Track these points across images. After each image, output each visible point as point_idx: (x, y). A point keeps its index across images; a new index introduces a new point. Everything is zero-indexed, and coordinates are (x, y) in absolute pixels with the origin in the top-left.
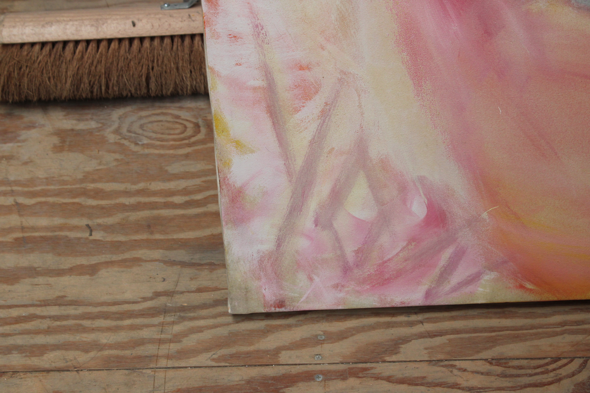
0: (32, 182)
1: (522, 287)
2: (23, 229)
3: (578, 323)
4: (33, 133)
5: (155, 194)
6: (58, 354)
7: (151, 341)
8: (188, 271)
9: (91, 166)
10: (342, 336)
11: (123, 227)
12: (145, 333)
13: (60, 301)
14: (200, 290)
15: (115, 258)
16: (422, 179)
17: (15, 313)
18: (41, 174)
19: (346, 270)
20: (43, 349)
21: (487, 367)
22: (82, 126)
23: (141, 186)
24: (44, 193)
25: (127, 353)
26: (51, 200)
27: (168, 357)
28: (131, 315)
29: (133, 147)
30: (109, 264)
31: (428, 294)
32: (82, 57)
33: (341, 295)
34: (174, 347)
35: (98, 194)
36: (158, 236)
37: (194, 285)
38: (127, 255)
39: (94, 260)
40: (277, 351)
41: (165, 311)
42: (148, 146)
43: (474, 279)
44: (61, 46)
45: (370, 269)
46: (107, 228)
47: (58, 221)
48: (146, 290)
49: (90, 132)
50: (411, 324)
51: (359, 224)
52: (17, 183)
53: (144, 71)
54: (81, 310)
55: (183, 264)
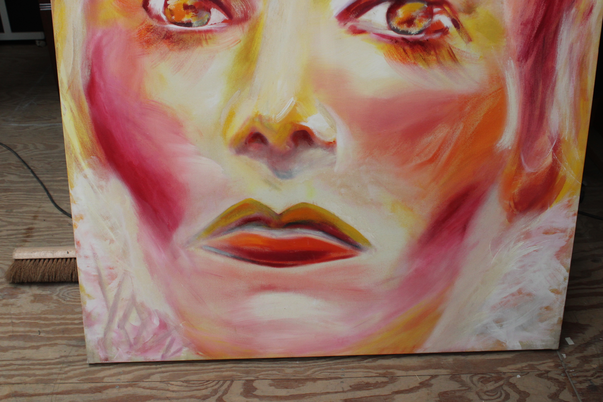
0: (20, 314)
1: (198, 354)
2: (13, 332)
3: (219, 368)
4: (24, 295)
5: (68, 319)
6: (19, 378)
7: (56, 374)
8: (75, 348)
9: (45, 308)
10: (129, 372)
11: (53, 332)
12: (54, 371)
13: (23, 359)
14: (78, 356)
15: (47, 343)
16: (156, 311)
17: (4, 363)
18: (24, 311)
19: (131, 346)
20: (13, 376)
21: (182, 383)
22: (44, 293)
23: (63, 316)
24: (24, 318)
25: (46, 378)
26: (26, 321)
27: (61, 379)
28: (49, 364)
29: (63, 302)
30: (46, 345)
31: (163, 356)
32: (46, 265)
33: (129, 356)
34: (64, 376)
35: (46, 319)
36: (66, 335)
37: (76, 354)
38: (53, 342)
39: (39, 344)
40: (103, 378)
41: (63, 363)
42: (69, 301)
43: (179, 350)
44: (38, 261)
45: (140, 346)
46: (47, 332)
47: (28, 329)
48: (57, 355)
49: (47, 295)
50: (156, 368)
51: (135, 328)
52: (13, 314)
53: (71, 271)
54: (31, 362)
55: (74, 346)
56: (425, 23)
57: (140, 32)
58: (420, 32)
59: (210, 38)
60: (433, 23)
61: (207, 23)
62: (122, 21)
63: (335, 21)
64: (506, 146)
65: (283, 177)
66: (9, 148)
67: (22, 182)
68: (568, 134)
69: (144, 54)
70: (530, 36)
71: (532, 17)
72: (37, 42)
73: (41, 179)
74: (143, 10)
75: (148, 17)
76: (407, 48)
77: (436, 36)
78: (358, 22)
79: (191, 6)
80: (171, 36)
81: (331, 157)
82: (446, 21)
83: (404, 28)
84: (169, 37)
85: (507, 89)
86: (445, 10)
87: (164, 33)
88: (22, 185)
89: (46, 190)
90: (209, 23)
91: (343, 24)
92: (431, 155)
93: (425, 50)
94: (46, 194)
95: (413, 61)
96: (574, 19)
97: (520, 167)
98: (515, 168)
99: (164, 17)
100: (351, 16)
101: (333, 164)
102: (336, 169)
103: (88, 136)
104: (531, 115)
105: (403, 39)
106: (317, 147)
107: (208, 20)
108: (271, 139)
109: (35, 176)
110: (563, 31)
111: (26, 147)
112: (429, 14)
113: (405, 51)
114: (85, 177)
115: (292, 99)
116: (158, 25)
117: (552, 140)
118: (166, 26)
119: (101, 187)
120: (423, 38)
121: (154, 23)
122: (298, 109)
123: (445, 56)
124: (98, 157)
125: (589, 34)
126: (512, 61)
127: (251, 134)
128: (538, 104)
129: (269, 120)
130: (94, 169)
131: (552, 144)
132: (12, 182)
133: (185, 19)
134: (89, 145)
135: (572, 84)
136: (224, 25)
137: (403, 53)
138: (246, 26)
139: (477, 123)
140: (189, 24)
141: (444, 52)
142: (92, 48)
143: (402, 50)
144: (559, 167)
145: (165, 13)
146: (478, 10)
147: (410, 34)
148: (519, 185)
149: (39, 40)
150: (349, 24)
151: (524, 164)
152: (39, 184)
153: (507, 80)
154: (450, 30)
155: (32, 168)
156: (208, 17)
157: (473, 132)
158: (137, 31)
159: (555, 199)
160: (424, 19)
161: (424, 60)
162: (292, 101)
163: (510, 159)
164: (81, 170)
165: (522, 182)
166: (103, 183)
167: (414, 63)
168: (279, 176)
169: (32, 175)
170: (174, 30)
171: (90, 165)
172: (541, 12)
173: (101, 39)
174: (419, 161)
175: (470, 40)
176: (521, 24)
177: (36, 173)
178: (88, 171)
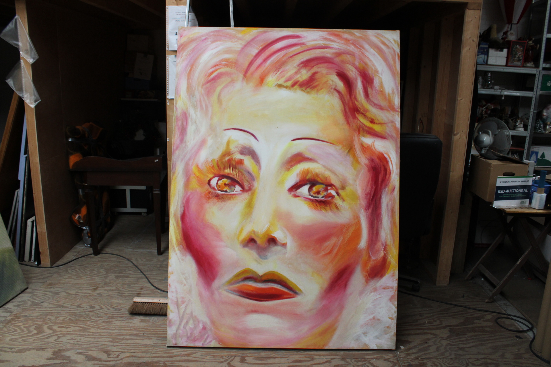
0: (134, 326)
1: (220, 344)
2: (131, 333)
3: (229, 352)
4: (136, 319)
5: (157, 330)
6: (134, 350)
7: (151, 350)
8: (160, 341)
9: (147, 325)
10: (186, 351)
11: (150, 334)
12: (150, 349)
13: (135, 343)
14: (162, 343)
15: (147, 338)
17: (127, 344)
18: (136, 325)
19: (188, 338)
20: (131, 349)
21: (211, 356)
22: (146, 319)
23: (155, 328)
24: (136, 328)
25: (146, 351)
26: (137, 329)
27: (154, 352)
28: (148, 346)
29: (155, 323)
30: (147, 339)
31: (203, 344)
32: (148, 306)
33: (187, 343)
34: (155, 351)
35: (146, 329)
36: (156, 336)
37: (161, 343)
38: (150, 338)
39: (143, 338)
40: (174, 352)
41: (155, 346)
42: (158, 323)
43: (211, 341)
44: (145, 303)
45: (192, 338)
46: (147, 334)
47: (138, 332)
48: (152, 343)
49: (147, 320)
50: (199, 350)
51: (191, 329)
52: (131, 326)
53: (160, 309)
54: (139, 345)
55: (160, 340)
56: (325, 193)
57: (206, 194)
58: (323, 197)
59: (234, 197)
60: (328, 193)
61: (233, 191)
62: (199, 189)
63: (287, 192)
64: (362, 247)
65: (264, 259)
66: (128, 260)
67: (135, 274)
68: (389, 242)
69: (206, 203)
70: (370, 199)
71: (370, 191)
72: (143, 213)
73: (145, 274)
74: (208, 185)
75: (210, 188)
76: (317, 204)
77: (329, 199)
78: (297, 192)
79: (227, 184)
80: (219, 196)
81: (285, 250)
82: (333, 193)
83: (316, 195)
84: (217, 196)
85: (361, 222)
86: (333, 188)
87: (216, 194)
88: (135, 275)
89: (147, 278)
90: (235, 191)
91: (290, 193)
92: (329, 251)
93: (325, 205)
94: (147, 280)
95: (320, 209)
96: (387, 192)
97: (369, 257)
98: (367, 257)
99: (216, 188)
100: (294, 190)
101: (285, 253)
102: (287, 256)
103: (180, 236)
104: (373, 233)
105: (316, 200)
106: (278, 245)
107: (234, 190)
108: (259, 241)
109: (142, 272)
110: (383, 198)
111: (137, 260)
112: (326, 190)
113: (316, 205)
114: (176, 254)
115: (268, 224)
116: (213, 191)
117: (383, 245)
118: (217, 192)
119: (182, 259)
120: (324, 199)
121: (212, 190)
122: (270, 228)
123: (334, 207)
124: (183, 246)
125: (394, 199)
126: (362, 210)
127: (250, 239)
128: (375, 228)
129: (258, 232)
130: (180, 251)
131: (383, 246)
132: (130, 274)
133: (225, 189)
134: (180, 240)
135: (389, 220)
136: (241, 192)
137: (316, 206)
138: (250, 193)
139: (349, 236)
140: (226, 191)
141: (333, 206)
142: (185, 199)
143: (315, 205)
144: (387, 257)
145: (216, 187)
146: (347, 188)
147: (318, 198)
148: (370, 265)
149: (144, 213)
150: (293, 193)
151: (371, 255)
152: (144, 276)
153: (361, 218)
154: (335, 197)
155: (140, 269)
156: (234, 189)
157: (347, 241)
158: (204, 193)
159: (387, 272)
160: (324, 192)
161: (325, 209)
162: (268, 225)
163: (364, 253)
164: (175, 251)
165: (371, 264)
166: (184, 258)
167: (321, 210)
168: (261, 258)
169: (140, 271)
170: (220, 193)
171: (179, 249)
172: (373, 190)
173: (189, 196)
174: (324, 253)
175: (344, 201)
176: (365, 194)
177: (142, 271)
178: (178, 252)
